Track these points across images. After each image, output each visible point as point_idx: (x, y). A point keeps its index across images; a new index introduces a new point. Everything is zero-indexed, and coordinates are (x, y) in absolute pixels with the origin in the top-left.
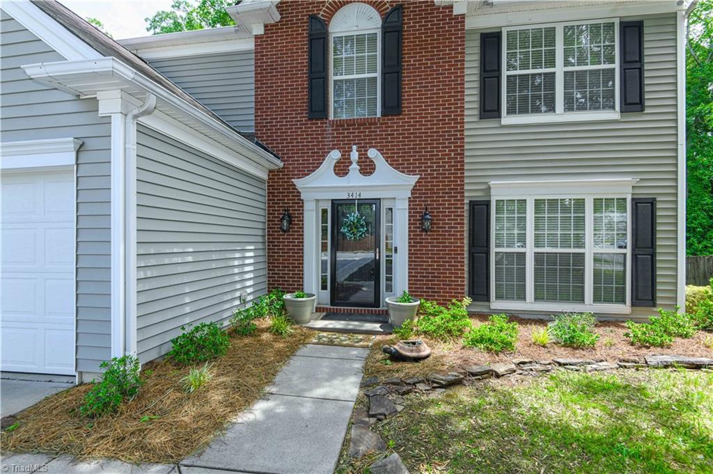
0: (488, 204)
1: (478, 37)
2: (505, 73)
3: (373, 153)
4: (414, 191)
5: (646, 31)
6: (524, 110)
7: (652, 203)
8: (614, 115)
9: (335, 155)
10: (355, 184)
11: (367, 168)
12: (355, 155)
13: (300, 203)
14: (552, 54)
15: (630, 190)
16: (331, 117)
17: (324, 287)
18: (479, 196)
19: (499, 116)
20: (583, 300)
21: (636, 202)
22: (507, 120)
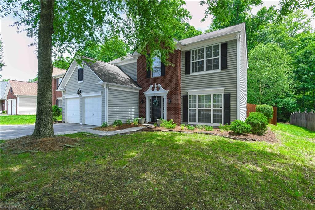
0: (187, 96)
1: (185, 53)
2: (191, 62)
3: (159, 85)
4: (168, 94)
5: (228, 45)
6: (196, 71)
7: (229, 95)
8: (219, 71)
9: (152, 86)
10: (156, 93)
11: (158, 89)
12: (156, 86)
13: (145, 98)
14: (203, 55)
15: (223, 92)
16: (152, 77)
17: (150, 118)
18: (185, 94)
19: (190, 73)
20: (210, 122)
21: (225, 95)
22: (192, 74)
